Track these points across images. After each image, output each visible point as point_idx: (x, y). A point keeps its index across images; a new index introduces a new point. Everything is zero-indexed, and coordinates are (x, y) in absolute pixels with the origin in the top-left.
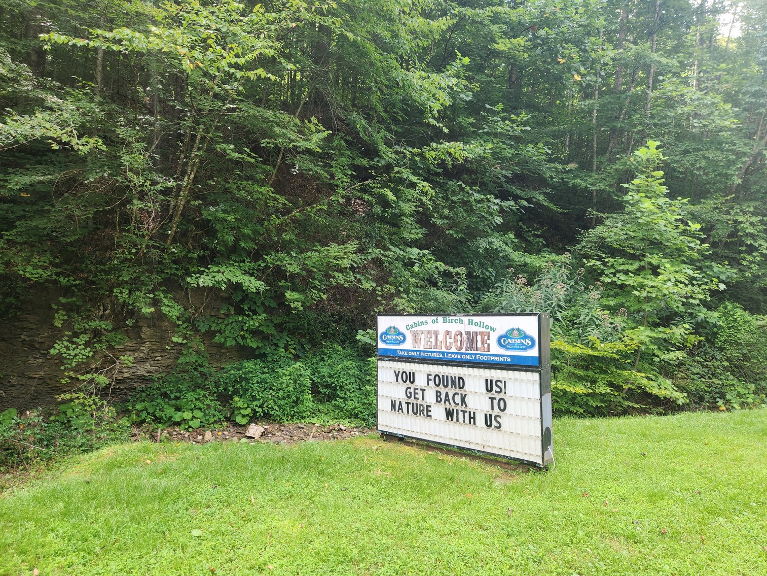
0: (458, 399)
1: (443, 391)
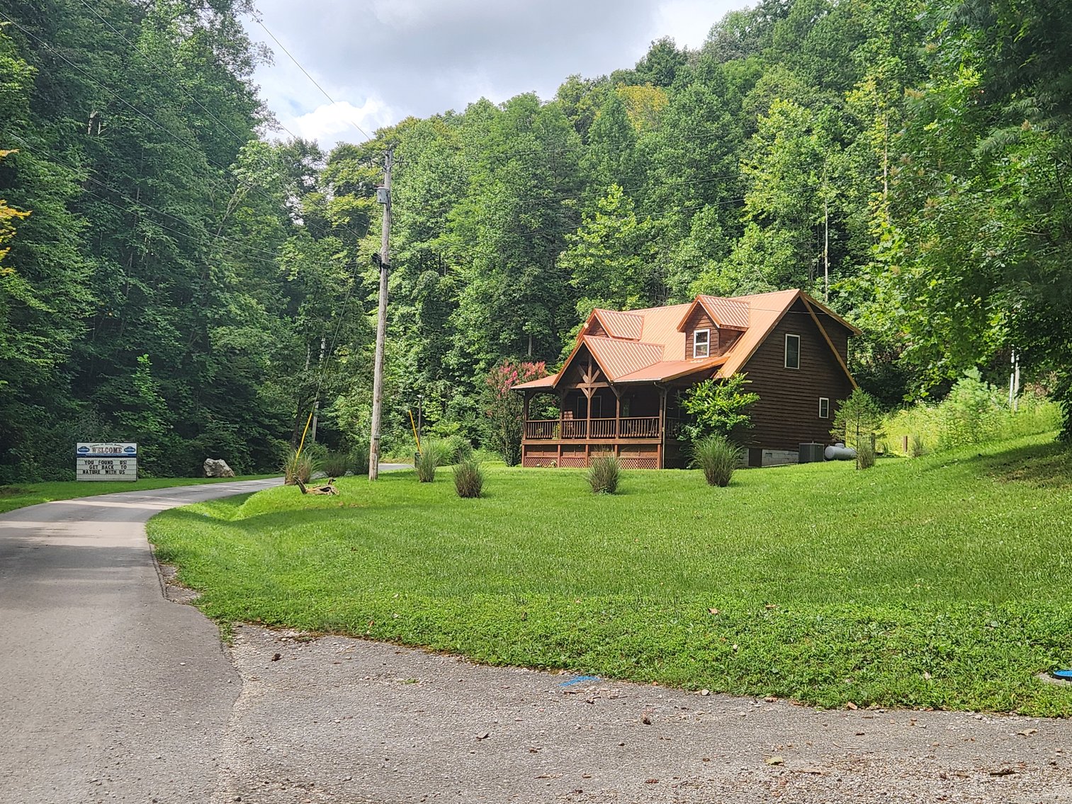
0: (110, 467)
1: (105, 466)
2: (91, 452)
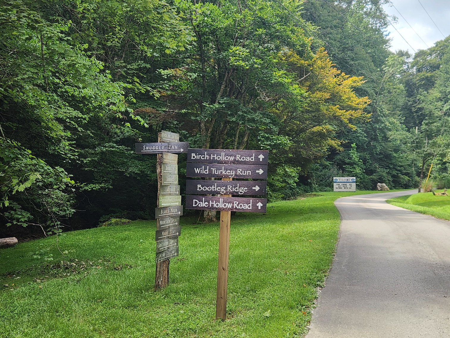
1: (344, 186)
2: (339, 181)
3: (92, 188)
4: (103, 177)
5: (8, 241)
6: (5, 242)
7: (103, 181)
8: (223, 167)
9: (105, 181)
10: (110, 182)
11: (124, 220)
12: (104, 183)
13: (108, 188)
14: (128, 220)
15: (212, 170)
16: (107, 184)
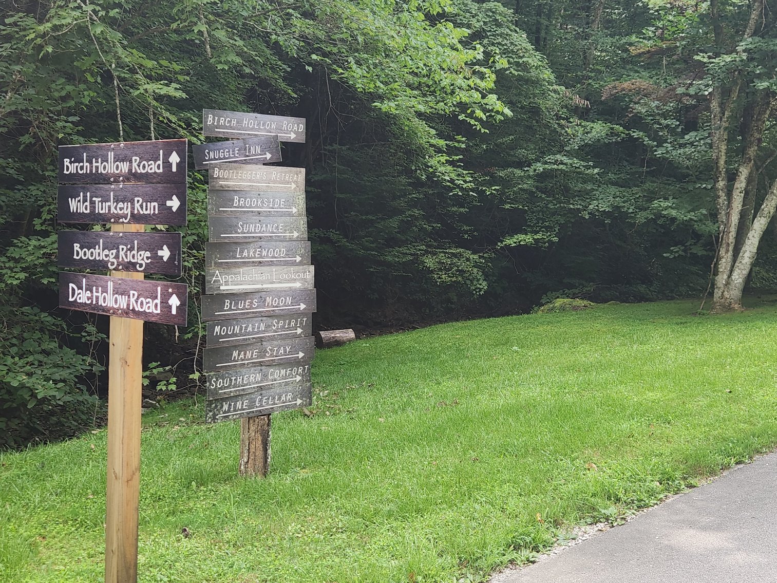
3: (519, 242)
4: (544, 221)
5: (338, 335)
6: (333, 337)
7: (542, 227)
8: (112, 193)
9: (546, 227)
10: (555, 231)
11: (579, 302)
12: (543, 231)
13: (549, 241)
14: (586, 302)
15: (95, 201)
16: (549, 233)
